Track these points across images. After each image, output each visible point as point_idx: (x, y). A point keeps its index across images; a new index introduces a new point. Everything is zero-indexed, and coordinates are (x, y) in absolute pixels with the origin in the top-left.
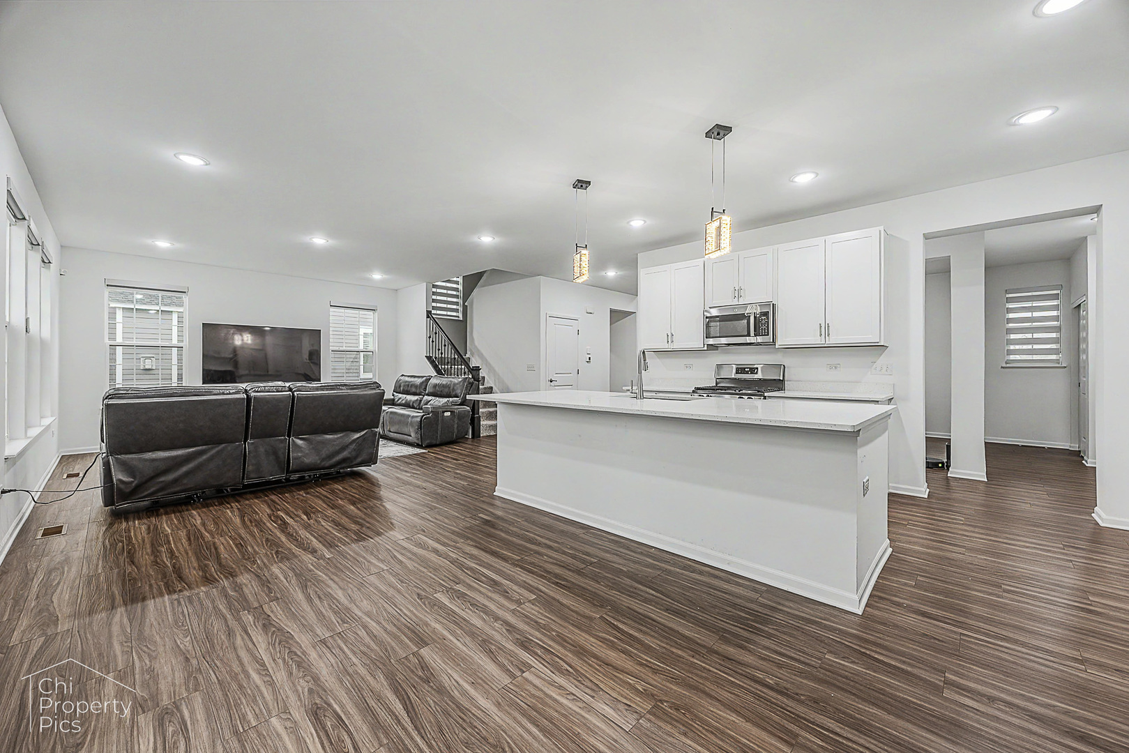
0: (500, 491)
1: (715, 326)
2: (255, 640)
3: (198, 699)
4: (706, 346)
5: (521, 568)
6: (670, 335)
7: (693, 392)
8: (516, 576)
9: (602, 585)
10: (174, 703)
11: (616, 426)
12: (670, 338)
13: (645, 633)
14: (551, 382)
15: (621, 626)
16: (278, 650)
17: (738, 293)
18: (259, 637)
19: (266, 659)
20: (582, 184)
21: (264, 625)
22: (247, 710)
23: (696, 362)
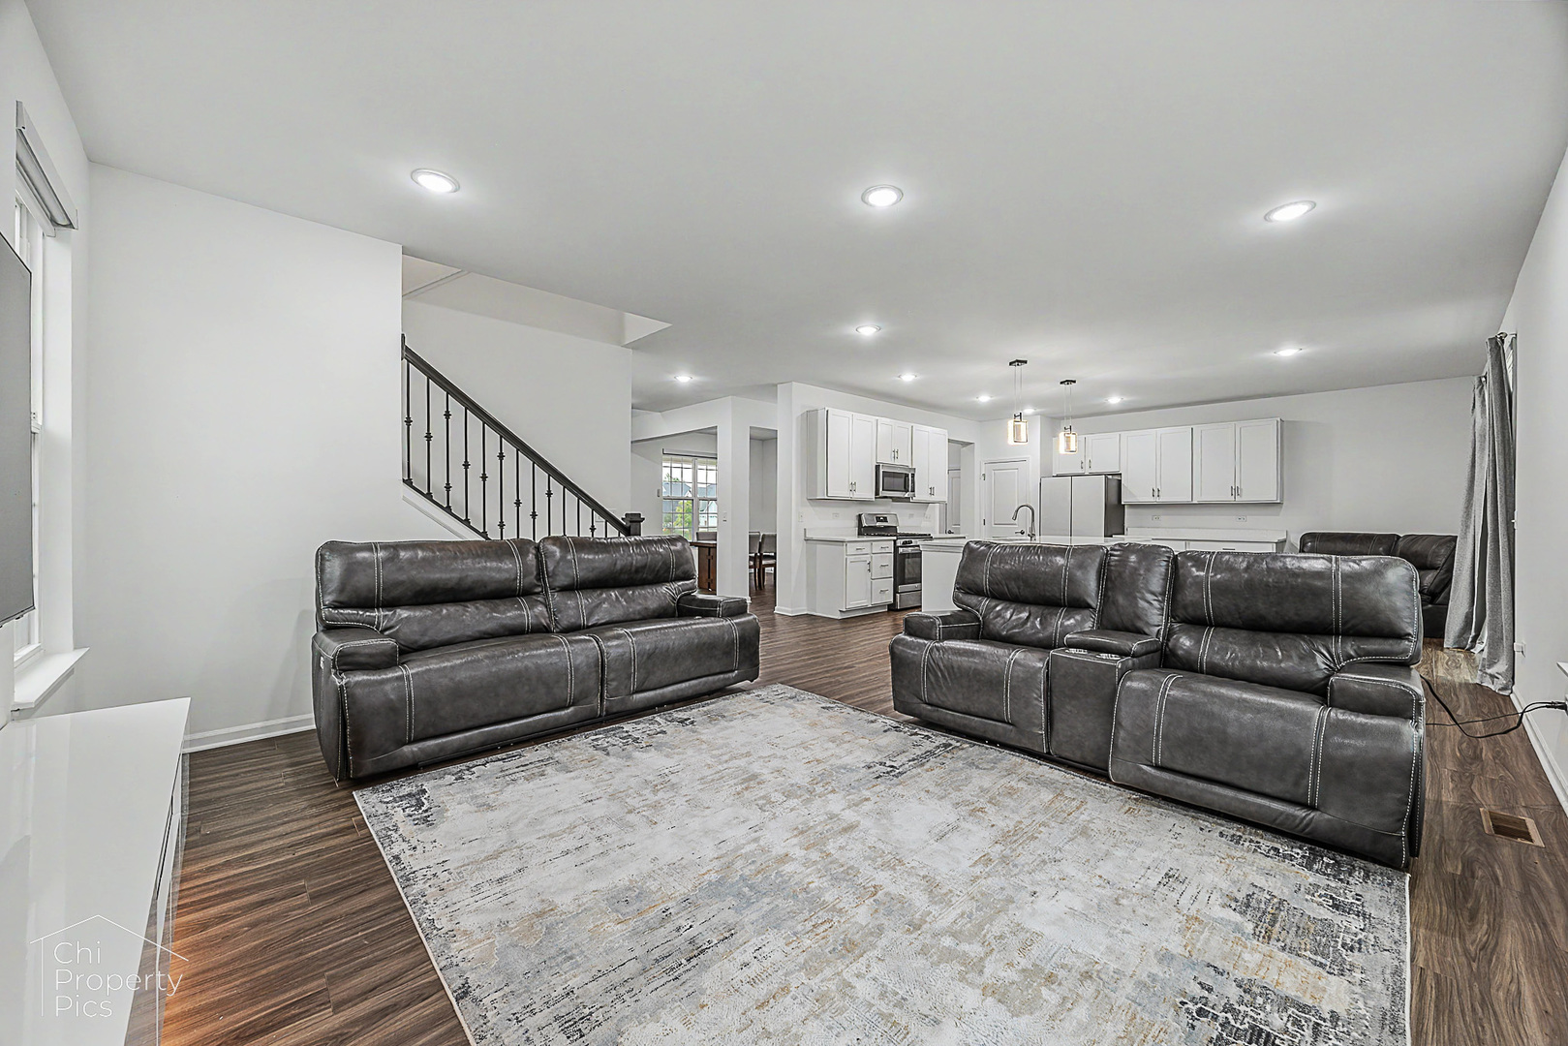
6: (854, 483)
12: (854, 486)
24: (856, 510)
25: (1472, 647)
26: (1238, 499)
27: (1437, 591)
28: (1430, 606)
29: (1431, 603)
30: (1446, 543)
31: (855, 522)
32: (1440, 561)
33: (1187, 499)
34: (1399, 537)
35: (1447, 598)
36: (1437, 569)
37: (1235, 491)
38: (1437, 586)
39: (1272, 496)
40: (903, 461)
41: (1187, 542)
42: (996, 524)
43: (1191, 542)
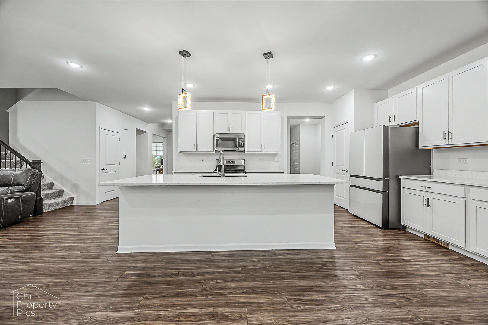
0: (121, 249)
1: (220, 142)
4: (214, 151)
5: (212, 295)
6: (196, 145)
7: (213, 172)
8: (217, 302)
9: (261, 281)
11: (226, 192)
12: (196, 146)
13: (311, 295)
14: (103, 170)
15: (300, 297)
17: (230, 128)
20: (185, 53)
23: (206, 158)
31: (214, 163)
41: (467, 188)
42: (337, 165)
43: (472, 189)
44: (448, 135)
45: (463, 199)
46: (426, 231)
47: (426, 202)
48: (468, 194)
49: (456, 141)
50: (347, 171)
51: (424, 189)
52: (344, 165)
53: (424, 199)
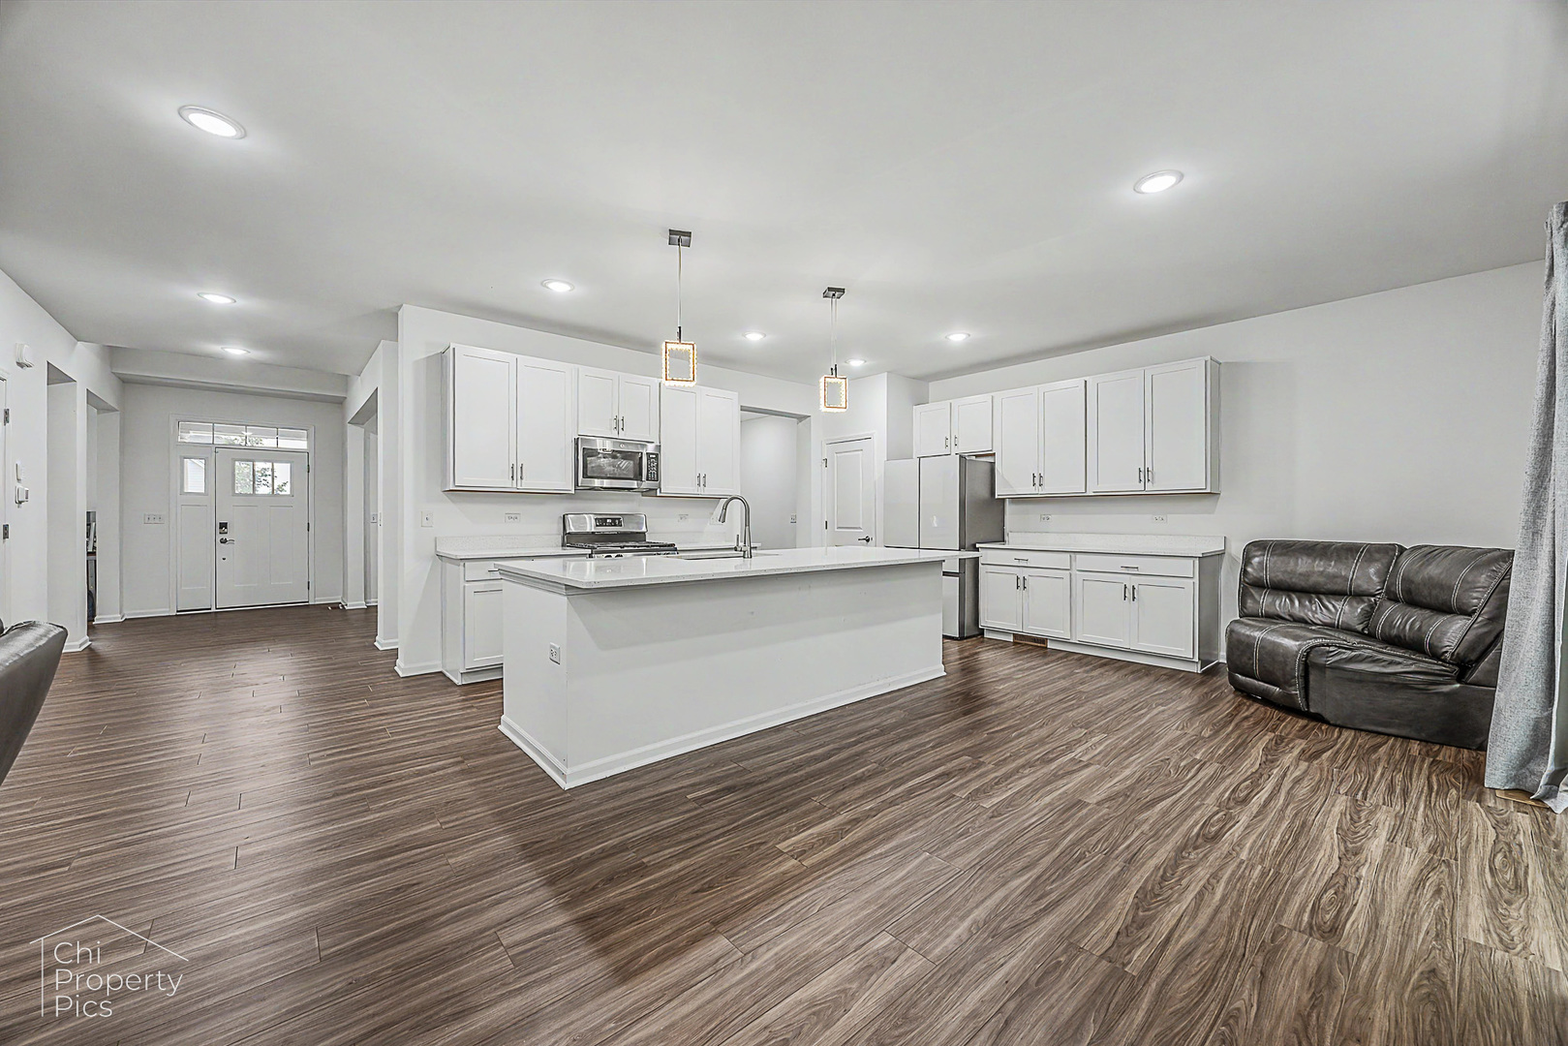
2: (1174, 922)
3: (1288, 920)
6: (516, 466)
10: (1311, 935)
12: (518, 470)
16: (1170, 892)
17: (619, 424)
18: (1165, 921)
19: (1190, 896)
20: (681, 237)
21: (1141, 927)
22: (1254, 877)
24: (560, 508)
25: (1551, 794)
26: (1150, 488)
27: (1473, 657)
28: (1458, 685)
29: (1459, 681)
30: (1490, 562)
31: (558, 527)
32: (1476, 599)
33: (1079, 489)
34: (1402, 550)
35: (1494, 672)
36: (1470, 614)
37: (1145, 474)
38: (1472, 648)
39: (1198, 482)
40: (637, 431)
41: (1073, 555)
42: (838, 528)
43: (1078, 556)
44: (1038, 480)
45: (1068, 572)
46: (1018, 628)
47: (1021, 584)
48: (1073, 563)
49: (1049, 489)
50: (868, 541)
51: (1016, 563)
52: (860, 528)
53: (1018, 578)
